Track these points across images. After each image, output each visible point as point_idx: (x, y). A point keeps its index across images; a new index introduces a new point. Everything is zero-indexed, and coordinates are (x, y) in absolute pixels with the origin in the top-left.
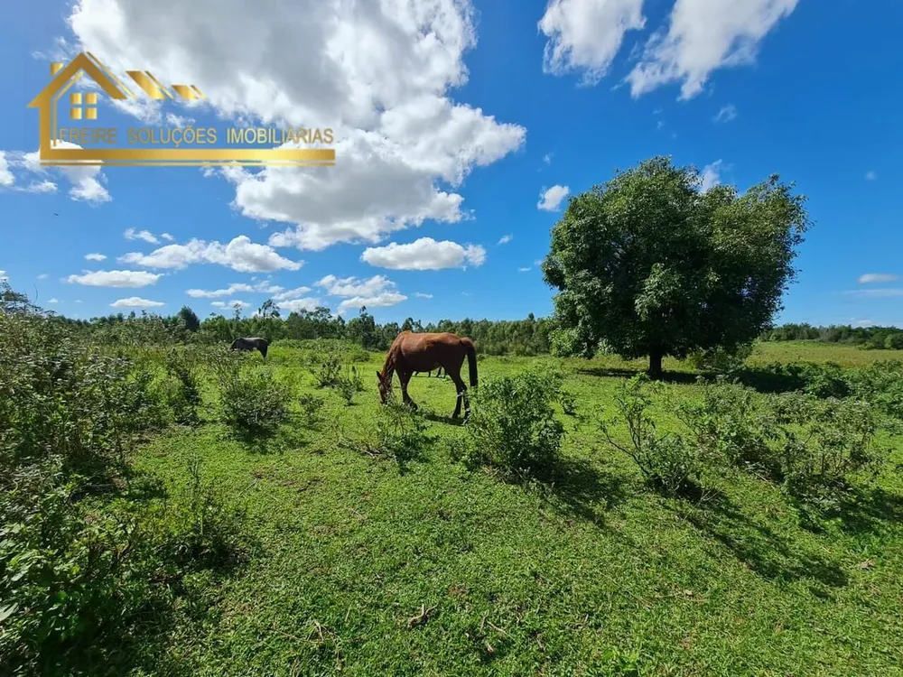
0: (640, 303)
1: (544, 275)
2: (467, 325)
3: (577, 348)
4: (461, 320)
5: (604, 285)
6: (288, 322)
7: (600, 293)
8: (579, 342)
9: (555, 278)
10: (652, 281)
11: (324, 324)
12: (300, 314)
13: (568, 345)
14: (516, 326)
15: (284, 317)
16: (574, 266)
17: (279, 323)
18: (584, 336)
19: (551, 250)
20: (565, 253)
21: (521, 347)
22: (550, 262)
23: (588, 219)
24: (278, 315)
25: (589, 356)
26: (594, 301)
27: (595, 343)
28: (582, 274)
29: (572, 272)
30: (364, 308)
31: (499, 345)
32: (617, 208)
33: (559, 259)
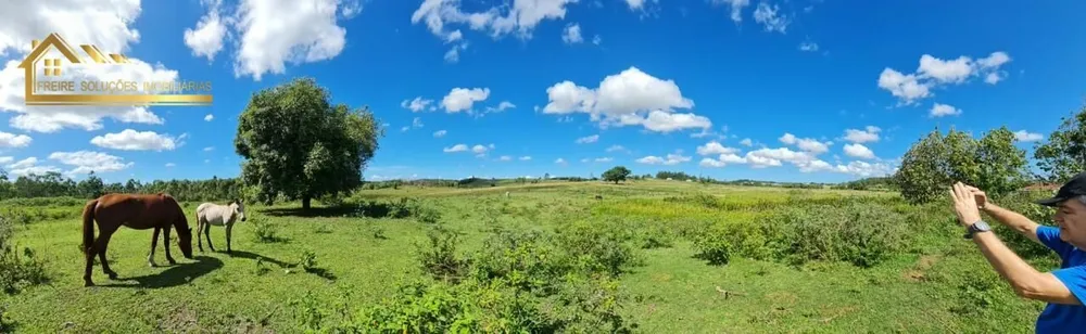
0: (308, 167)
1: (235, 148)
2: (174, 183)
3: (262, 198)
4: (170, 180)
5: (281, 155)
6: (16, 184)
7: (278, 160)
8: (263, 195)
9: (243, 150)
10: (314, 153)
11: (56, 185)
12: (29, 178)
13: (254, 196)
14: (206, 183)
15: (13, 180)
16: (257, 142)
17: (9, 185)
18: (266, 190)
19: (238, 132)
20: (251, 132)
21: (210, 196)
22: (239, 139)
23: (268, 108)
24: (6, 179)
25: (270, 203)
26: (272, 166)
27: (275, 195)
28: (264, 147)
29: (256, 146)
30: (92, 172)
31: (196, 195)
32: (287, 103)
33: (247, 137)
